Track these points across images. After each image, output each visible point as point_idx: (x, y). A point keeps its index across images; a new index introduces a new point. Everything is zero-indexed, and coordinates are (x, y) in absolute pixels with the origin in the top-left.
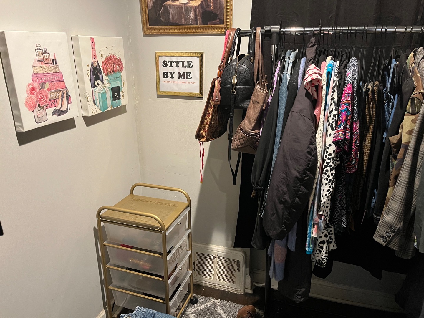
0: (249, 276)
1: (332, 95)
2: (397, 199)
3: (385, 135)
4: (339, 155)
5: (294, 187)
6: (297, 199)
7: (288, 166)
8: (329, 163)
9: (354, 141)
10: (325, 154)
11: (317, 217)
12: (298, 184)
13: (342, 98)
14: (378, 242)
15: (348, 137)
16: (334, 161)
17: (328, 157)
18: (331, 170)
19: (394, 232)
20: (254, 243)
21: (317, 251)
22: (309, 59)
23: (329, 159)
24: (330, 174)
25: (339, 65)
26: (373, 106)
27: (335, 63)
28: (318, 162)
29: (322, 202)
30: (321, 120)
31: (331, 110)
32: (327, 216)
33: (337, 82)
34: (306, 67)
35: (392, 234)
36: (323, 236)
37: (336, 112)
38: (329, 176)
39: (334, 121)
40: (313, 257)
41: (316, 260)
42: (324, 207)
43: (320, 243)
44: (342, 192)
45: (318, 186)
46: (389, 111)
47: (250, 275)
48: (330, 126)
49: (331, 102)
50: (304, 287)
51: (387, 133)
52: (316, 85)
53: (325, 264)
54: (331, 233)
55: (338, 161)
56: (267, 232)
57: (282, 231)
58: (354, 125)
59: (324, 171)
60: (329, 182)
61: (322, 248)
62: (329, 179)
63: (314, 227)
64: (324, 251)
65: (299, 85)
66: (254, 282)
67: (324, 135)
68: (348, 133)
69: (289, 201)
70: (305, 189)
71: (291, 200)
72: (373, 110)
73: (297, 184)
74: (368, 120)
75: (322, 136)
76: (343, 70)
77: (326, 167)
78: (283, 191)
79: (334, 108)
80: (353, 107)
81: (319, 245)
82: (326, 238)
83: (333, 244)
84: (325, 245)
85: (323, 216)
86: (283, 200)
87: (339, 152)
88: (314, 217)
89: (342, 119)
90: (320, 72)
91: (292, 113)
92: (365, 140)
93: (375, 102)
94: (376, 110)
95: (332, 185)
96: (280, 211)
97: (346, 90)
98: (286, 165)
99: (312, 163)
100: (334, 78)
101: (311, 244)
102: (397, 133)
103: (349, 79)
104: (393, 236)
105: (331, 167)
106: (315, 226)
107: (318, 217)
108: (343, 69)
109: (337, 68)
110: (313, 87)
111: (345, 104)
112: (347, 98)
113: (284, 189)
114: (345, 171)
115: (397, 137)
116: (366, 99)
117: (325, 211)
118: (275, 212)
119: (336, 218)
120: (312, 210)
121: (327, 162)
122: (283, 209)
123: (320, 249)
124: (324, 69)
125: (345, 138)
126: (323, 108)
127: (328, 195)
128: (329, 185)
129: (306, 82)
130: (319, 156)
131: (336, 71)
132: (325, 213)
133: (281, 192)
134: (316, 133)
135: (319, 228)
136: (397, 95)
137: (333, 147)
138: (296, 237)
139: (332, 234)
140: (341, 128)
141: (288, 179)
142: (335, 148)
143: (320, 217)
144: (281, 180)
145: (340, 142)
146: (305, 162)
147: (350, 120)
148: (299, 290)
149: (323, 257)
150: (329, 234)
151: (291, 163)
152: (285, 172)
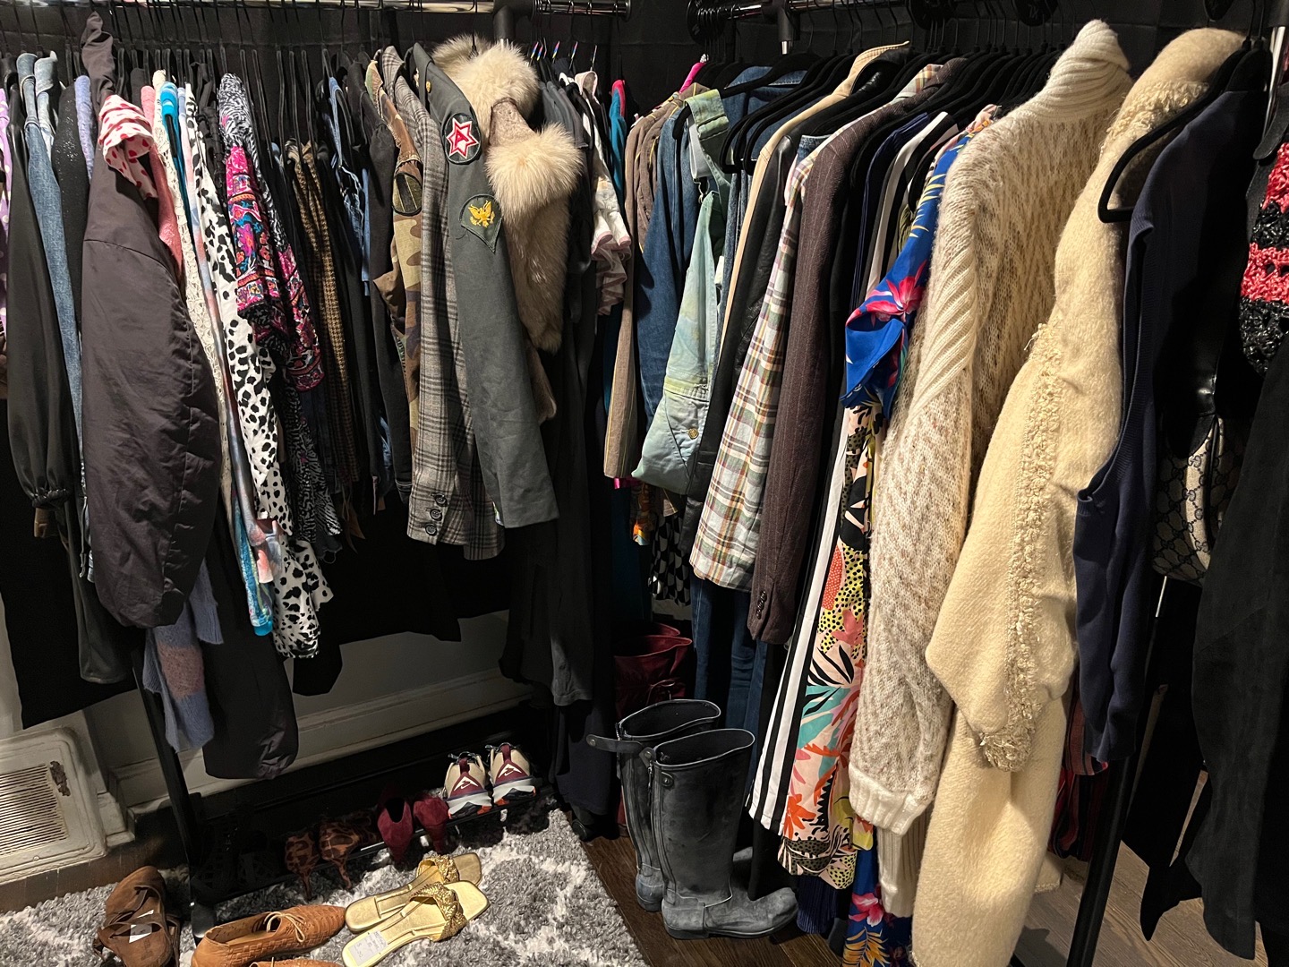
0: (108, 794)
1: (198, 182)
2: (431, 424)
3: (365, 277)
4: (268, 347)
5: (168, 459)
6: (184, 492)
7: (127, 404)
8: (246, 372)
9: (294, 303)
10: (229, 351)
11: (257, 529)
12: (176, 450)
13: (228, 189)
14: (420, 539)
15: (275, 293)
16: (257, 364)
17: (238, 356)
18: (258, 391)
19: (445, 505)
20: (89, 671)
21: (286, 620)
22: (97, 81)
23: (243, 362)
24: (258, 403)
25: (192, 96)
26: (316, 205)
27: (180, 90)
28: (215, 375)
29: (258, 485)
30: (186, 258)
31: (208, 224)
32: (283, 518)
33: (203, 145)
34: (96, 105)
35: (444, 510)
36: (289, 576)
37: (224, 230)
38: (255, 408)
39: (226, 256)
40: (279, 642)
41: (291, 646)
42: (269, 497)
43: (288, 596)
44: (303, 446)
45: (235, 444)
46: (358, 216)
47: (108, 790)
48: (217, 271)
49: (201, 201)
50: (280, 730)
51: (368, 271)
52: (137, 152)
53: (315, 647)
54: (308, 563)
55: (269, 364)
56: (120, 615)
57: (168, 597)
58: (282, 259)
59: (240, 398)
60: (262, 424)
61: (296, 608)
62: (257, 415)
63: (256, 558)
64: (303, 615)
65: (88, 160)
66: (129, 807)
67: (210, 297)
68: (272, 282)
69: (163, 504)
70: (198, 458)
71: (166, 501)
72: (318, 215)
73: (170, 451)
74: (314, 245)
75: (203, 301)
76: (208, 111)
77: (240, 385)
78: (136, 482)
79: (215, 220)
80: (264, 209)
81: (286, 604)
82: (298, 579)
83: (321, 588)
84: (301, 597)
85: (274, 523)
86: (142, 507)
87: (265, 337)
88: (248, 529)
89: (245, 244)
90: (142, 118)
91: (89, 245)
92: (323, 296)
93: (318, 194)
94: (326, 214)
95: (271, 429)
96: (144, 542)
97: (231, 165)
98: (120, 402)
99: (197, 381)
100: (188, 133)
101: (261, 606)
102: (390, 268)
103: (231, 135)
104: (447, 514)
105: (255, 383)
106: (260, 555)
107: (260, 526)
108: (209, 105)
109: (188, 103)
110: (133, 161)
111: (239, 203)
112: (241, 186)
113: (137, 476)
114: (294, 386)
115: (392, 275)
116: (295, 189)
117: (275, 505)
118: (127, 548)
119: (308, 516)
120: (237, 512)
121: (239, 372)
122: (150, 533)
123: (293, 613)
124: (153, 109)
125: (267, 297)
126: (182, 221)
127: (268, 459)
128: (263, 431)
129: (106, 148)
130: (212, 361)
131: (190, 113)
132: (275, 512)
133: (130, 485)
134: (184, 298)
135: (271, 557)
136: (364, 172)
137: (244, 330)
138: (216, 603)
139: (312, 565)
140: (250, 270)
141: (140, 441)
142: (250, 330)
143: (266, 525)
144: (117, 451)
145: (262, 307)
146: (177, 383)
147: (267, 247)
148: (267, 742)
149: (304, 631)
150: (305, 566)
151: (132, 393)
152: (125, 424)
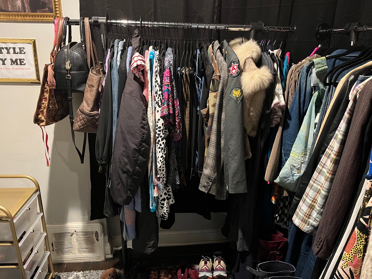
0: (108, 243)
1: (156, 78)
2: (211, 156)
3: (198, 109)
4: (167, 127)
5: (134, 157)
6: (137, 167)
7: (126, 140)
8: (160, 134)
9: (176, 115)
10: (156, 128)
11: (156, 180)
12: (137, 155)
13: (163, 81)
14: (202, 191)
15: (171, 112)
16: (163, 132)
17: (158, 129)
18: (162, 140)
19: (211, 182)
20: (106, 213)
21: (160, 208)
22: (134, 48)
23: (159, 131)
24: (162, 143)
25: (159, 53)
26: (187, 87)
27: (156, 52)
28: (151, 134)
29: (158, 167)
30: (149, 100)
31: (156, 90)
32: (164, 178)
33: (159, 68)
34: (133, 54)
35: (211, 183)
36: (163, 194)
37: (160, 92)
38: (161, 145)
39: (160, 100)
40: (157, 213)
41: (160, 215)
42: (161, 171)
43: (162, 200)
44: (173, 157)
45: (154, 154)
46: (199, 90)
47: (109, 242)
48: (157, 104)
49: (156, 84)
50: (153, 240)
51: (199, 107)
52: (141, 69)
53: (167, 217)
54: (169, 191)
55: (167, 132)
56: (115, 200)
57: (128, 197)
58: (175, 102)
59: (157, 141)
60: (161, 150)
61: (163, 204)
62: (161, 147)
63: (154, 188)
64: (165, 207)
65: (127, 70)
66: (113, 247)
67: (154, 111)
68: (171, 109)
69: (131, 170)
70: (142, 158)
71: (132, 169)
72: (188, 90)
73: (135, 155)
74: (185, 98)
75: (152, 113)
76: (162, 58)
77: (158, 138)
78: (125, 162)
79: (159, 89)
80: (172, 88)
81: (161, 203)
82: (165, 196)
83: (172, 199)
84: (165, 201)
85: (161, 178)
86: (125, 170)
87: (167, 124)
88: (153, 180)
89: (165, 97)
90: (143, 59)
91: (124, 95)
92: (185, 113)
93: (189, 84)
94: (190, 89)
95: (164, 152)
96: (124, 180)
97: (165, 74)
98: (125, 139)
99: (146, 136)
100: (155, 64)
101: (153, 203)
102: (206, 107)
103: (167, 65)
104: (212, 184)
105: (162, 138)
106: (155, 188)
107: (157, 179)
108: (162, 56)
109: (157, 56)
110: (139, 71)
111: (165, 85)
112: (167, 80)
113: (126, 161)
114: (173, 139)
115: (206, 109)
116: (183, 81)
117: (162, 174)
118: (120, 181)
119: (171, 178)
120: (151, 174)
121: (158, 134)
122: (126, 178)
123: (162, 206)
124: (147, 57)
125: (169, 113)
126: (150, 89)
127: (162, 160)
128: (162, 152)
129: (132, 67)
130: (151, 130)
131: (157, 58)
132: (162, 176)
133: (123, 163)
134: (147, 111)
135: (159, 189)
136: (203, 78)
137: (162, 121)
138: (141, 200)
139: (170, 192)
140: (165, 105)
141: (128, 151)
142: (163, 122)
143: (159, 179)
144: (122, 153)
145: (167, 116)
146: (140, 136)
147: (171, 99)
148: (149, 243)
149: (165, 212)
150: (168, 192)
151: (128, 137)
152: (125, 146)
